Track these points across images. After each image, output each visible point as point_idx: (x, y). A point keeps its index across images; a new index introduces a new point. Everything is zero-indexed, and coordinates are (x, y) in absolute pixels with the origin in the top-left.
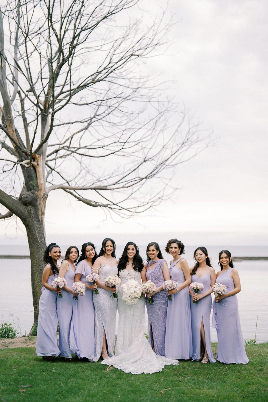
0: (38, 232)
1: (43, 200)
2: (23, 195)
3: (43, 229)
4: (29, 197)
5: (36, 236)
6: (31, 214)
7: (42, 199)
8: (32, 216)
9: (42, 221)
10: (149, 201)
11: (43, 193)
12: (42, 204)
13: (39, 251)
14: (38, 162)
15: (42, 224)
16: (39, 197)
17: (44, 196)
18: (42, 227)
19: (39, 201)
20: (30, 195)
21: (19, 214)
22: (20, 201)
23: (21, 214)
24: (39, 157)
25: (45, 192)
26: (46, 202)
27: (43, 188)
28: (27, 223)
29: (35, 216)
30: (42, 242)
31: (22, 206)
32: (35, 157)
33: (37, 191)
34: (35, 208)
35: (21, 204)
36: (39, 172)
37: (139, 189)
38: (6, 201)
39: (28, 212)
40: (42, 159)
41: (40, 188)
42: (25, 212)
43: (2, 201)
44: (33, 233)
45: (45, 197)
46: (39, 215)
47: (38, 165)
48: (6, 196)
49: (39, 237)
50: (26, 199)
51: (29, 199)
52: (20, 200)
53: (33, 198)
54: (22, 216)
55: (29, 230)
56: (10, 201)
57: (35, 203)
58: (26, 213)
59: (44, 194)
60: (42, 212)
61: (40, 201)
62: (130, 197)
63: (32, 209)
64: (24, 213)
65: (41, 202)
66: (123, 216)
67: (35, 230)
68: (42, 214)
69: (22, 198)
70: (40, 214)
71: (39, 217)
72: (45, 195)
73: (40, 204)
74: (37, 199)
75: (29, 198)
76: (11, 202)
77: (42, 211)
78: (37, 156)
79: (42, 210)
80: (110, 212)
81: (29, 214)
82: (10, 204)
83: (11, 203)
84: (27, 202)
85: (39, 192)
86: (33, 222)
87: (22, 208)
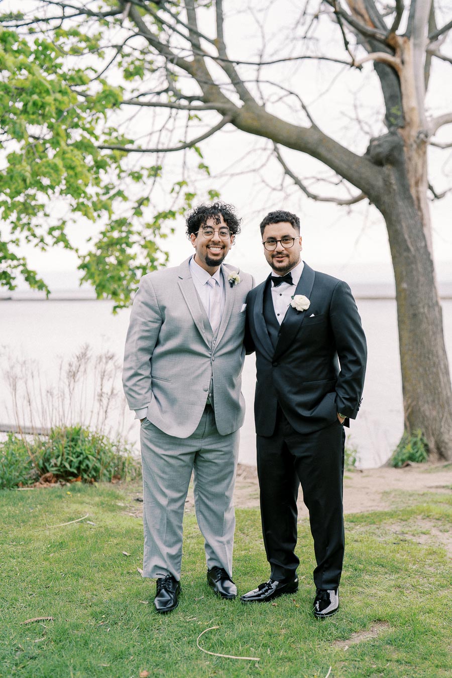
0: (409, 226)
1: (419, 147)
2: (374, 140)
3: (422, 218)
4: (385, 143)
5: (404, 237)
6: (391, 184)
7: (415, 146)
8: (394, 190)
9: (418, 199)
11: (418, 130)
12: (416, 159)
13: (411, 272)
14: (402, 54)
15: (419, 208)
16: (407, 140)
18: (419, 213)
19: (408, 151)
20: (387, 139)
22: (368, 157)
24: (405, 42)
25: (421, 129)
27: (416, 119)
29: (400, 188)
30: (417, 250)
31: (371, 168)
32: (396, 42)
33: (403, 127)
34: (398, 170)
35: (370, 164)
36: (406, 81)
38: (333, 159)
39: (383, 179)
40: (415, 45)
41: (407, 118)
44: (396, 231)
45: (422, 143)
46: (410, 185)
47: (403, 62)
49: (410, 237)
50: (379, 150)
51: (385, 149)
53: (394, 145)
56: (343, 157)
58: (380, 183)
59: (420, 133)
60: (416, 177)
61: (411, 150)
63: (392, 173)
65: (414, 154)
67: (399, 222)
68: (417, 184)
69: (372, 149)
70: (412, 182)
71: (409, 190)
72: (422, 136)
73: (410, 159)
74: (403, 146)
75: (385, 147)
76: (345, 159)
78: (400, 41)
79: (416, 171)
81: (386, 184)
82: (344, 165)
83: (344, 162)
84: (382, 155)
85: (407, 129)
86: (396, 203)
87: (370, 173)
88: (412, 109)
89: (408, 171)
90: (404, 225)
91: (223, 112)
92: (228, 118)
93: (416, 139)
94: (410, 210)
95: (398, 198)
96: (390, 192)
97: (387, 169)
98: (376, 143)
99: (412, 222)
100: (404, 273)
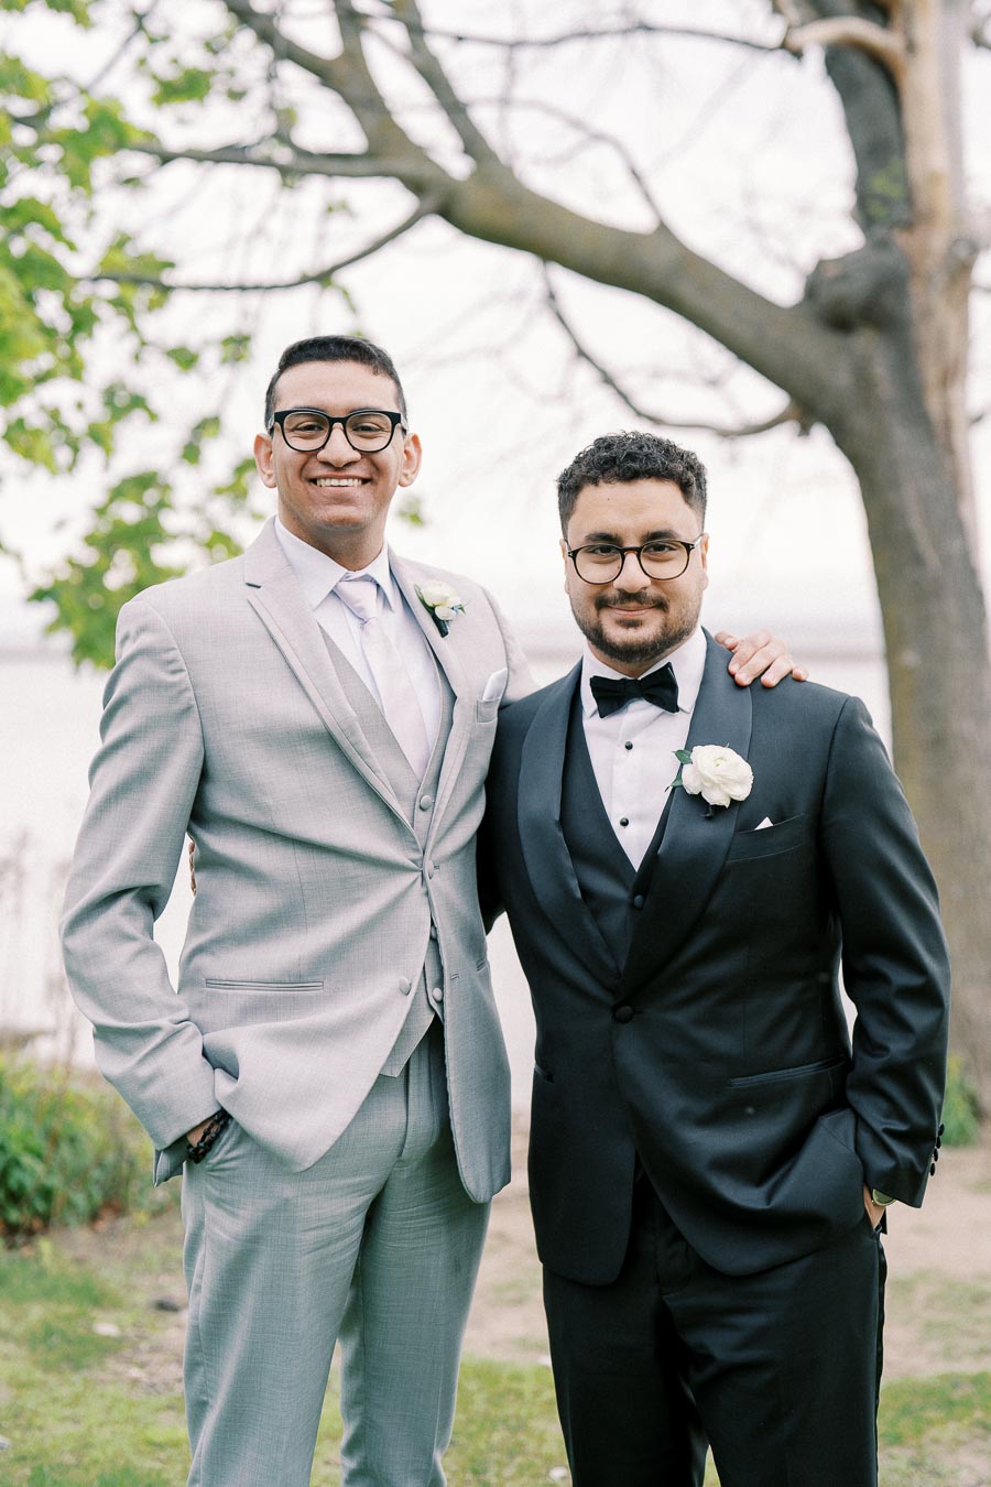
0: (921, 496)
1: (950, 280)
4: (860, 272)
6: (873, 378)
7: (941, 279)
11: (950, 235)
13: (928, 622)
14: (910, 25)
16: (916, 264)
19: (920, 293)
20: (863, 261)
23: (807, 387)
25: (958, 232)
27: (943, 201)
29: (899, 392)
30: (945, 560)
33: (906, 227)
34: (894, 344)
41: (919, 205)
42: (834, 370)
45: (961, 266)
46: (920, 386)
47: (910, 47)
49: (925, 528)
50: (843, 289)
51: (858, 287)
53: (883, 275)
54: (818, 400)
57: (893, 312)
58: (843, 378)
60: (942, 362)
61: (931, 292)
63: (876, 352)
64: (829, 378)
65: (939, 301)
68: (944, 379)
70: (932, 375)
71: (921, 399)
72: (960, 250)
73: (926, 314)
74: (909, 278)
75: (858, 281)
77: (947, 357)
79: (941, 346)
84: (850, 304)
85: (920, 230)
87: (816, 350)
88: (934, 178)
89: (921, 347)
90: (909, 493)
91: (416, 186)
92: (431, 202)
93: (944, 259)
94: (925, 452)
95: (890, 418)
97: (862, 340)
98: (832, 272)
99: (929, 486)
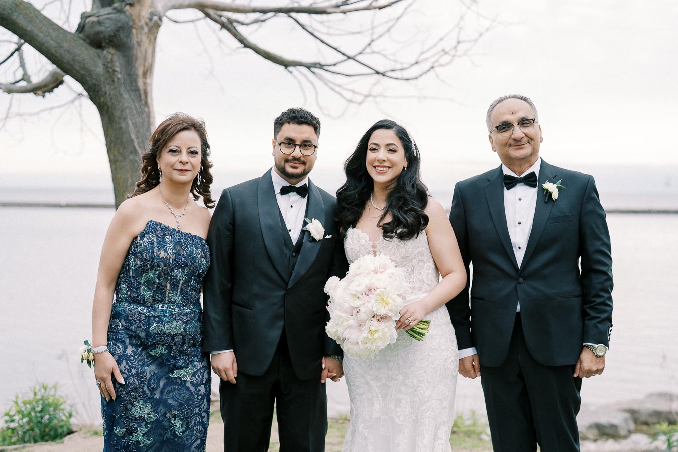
0: (135, 124)
1: (150, 30)
2: (90, 16)
4: (108, 21)
5: (130, 136)
6: (114, 71)
7: (146, 29)
8: (118, 79)
9: (146, 93)
10: (419, 56)
11: (150, 10)
12: (145, 44)
15: (146, 103)
16: (137, 21)
17: (151, 19)
18: (146, 110)
19: (137, 34)
20: (109, 16)
21: (78, 72)
22: (81, 35)
23: (83, 72)
25: (152, 9)
26: (155, 39)
28: (102, 100)
29: (126, 77)
31: (86, 49)
33: (131, 5)
34: (124, 56)
35: (85, 44)
37: (388, 30)
38: (36, 31)
39: (104, 65)
42: (97, 66)
43: (25, 30)
44: (120, 128)
45: (155, 26)
46: (137, 75)
48: (36, 17)
49: (137, 138)
50: (98, 28)
51: (107, 28)
52: (81, 32)
53: (119, 24)
54: (88, 79)
55: (110, 118)
56: (51, 31)
57: (124, 39)
58: (100, 69)
59: (152, 14)
60: (144, 66)
61: (141, 34)
62: (368, 50)
63: (115, 58)
64: (94, 69)
65: (144, 39)
66: (348, 98)
67: (125, 118)
68: (145, 74)
69: (87, 26)
70: (140, 72)
71: (136, 81)
72: (155, 18)
73: (139, 44)
74: (131, 27)
75: (107, 25)
76: (54, 34)
77: (147, 65)
79: (145, 60)
80: (314, 87)
81: (108, 72)
82: (52, 42)
83: (52, 39)
84: (102, 36)
85: (137, 7)
86: (121, 95)
87: (86, 54)
89: (136, 59)
90: (130, 122)
93: (148, 20)
94: (138, 106)
95: (122, 90)
96: (113, 81)
97: (110, 53)
98: (93, 19)
99: (139, 119)
100: (130, 181)
